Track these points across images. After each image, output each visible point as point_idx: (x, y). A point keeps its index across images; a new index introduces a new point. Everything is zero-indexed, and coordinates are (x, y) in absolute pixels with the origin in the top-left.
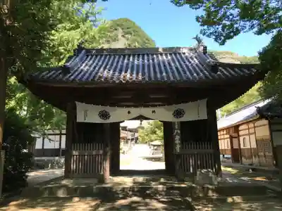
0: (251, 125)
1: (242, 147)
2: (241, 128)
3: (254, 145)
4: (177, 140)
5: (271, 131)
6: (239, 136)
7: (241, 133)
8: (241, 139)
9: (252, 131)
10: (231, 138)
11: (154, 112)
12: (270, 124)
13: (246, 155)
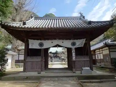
0: (101, 50)
1: (97, 58)
2: (96, 51)
3: (102, 58)
7: (96, 53)
8: (96, 55)
9: (101, 52)
11: (63, 42)
12: (109, 49)
13: (99, 62)
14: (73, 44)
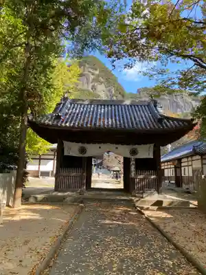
0: (190, 159)
1: (183, 175)
2: (183, 160)
3: (191, 175)
4: (133, 168)
5: (202, 164)
6: (181, 166)
7: (183, 164)
8: (183, 168)
9: (190, 163)
10: (175, 167)
11: (117, 148)
12: (202, 159)
13: (186, 182)
14: (134, 152)
